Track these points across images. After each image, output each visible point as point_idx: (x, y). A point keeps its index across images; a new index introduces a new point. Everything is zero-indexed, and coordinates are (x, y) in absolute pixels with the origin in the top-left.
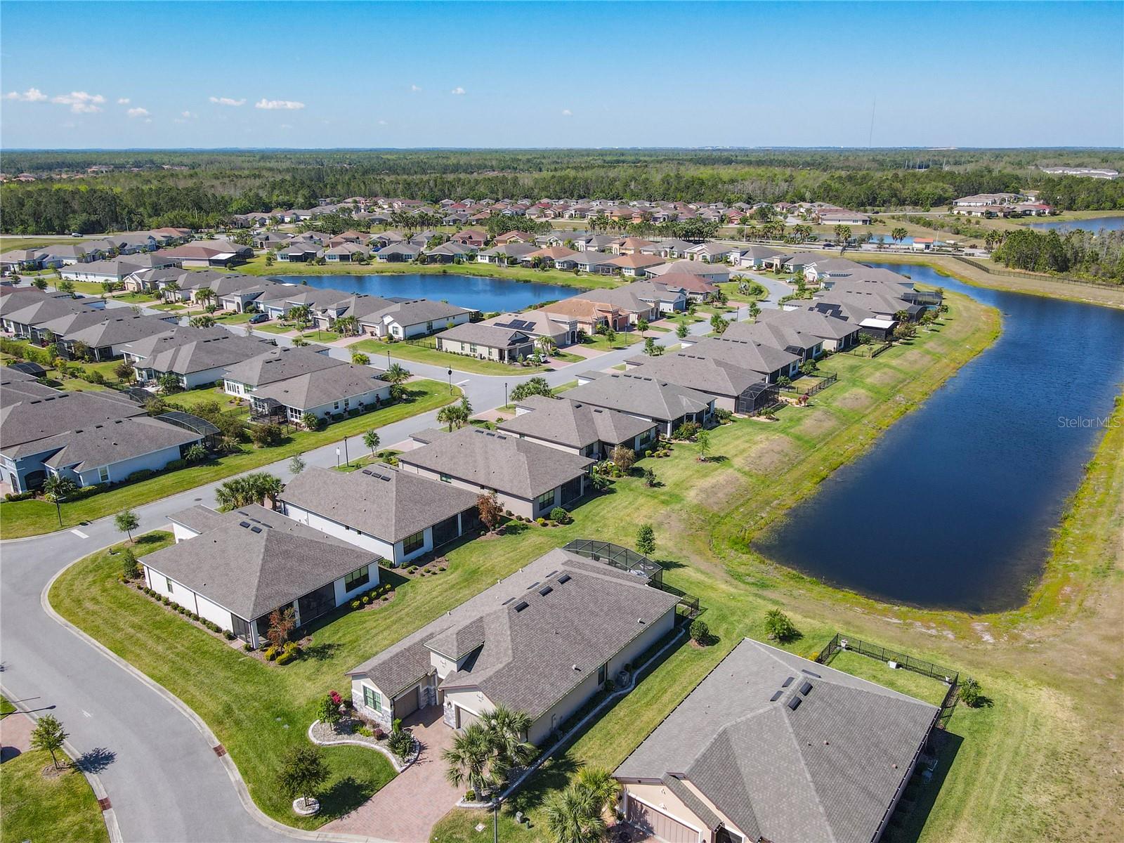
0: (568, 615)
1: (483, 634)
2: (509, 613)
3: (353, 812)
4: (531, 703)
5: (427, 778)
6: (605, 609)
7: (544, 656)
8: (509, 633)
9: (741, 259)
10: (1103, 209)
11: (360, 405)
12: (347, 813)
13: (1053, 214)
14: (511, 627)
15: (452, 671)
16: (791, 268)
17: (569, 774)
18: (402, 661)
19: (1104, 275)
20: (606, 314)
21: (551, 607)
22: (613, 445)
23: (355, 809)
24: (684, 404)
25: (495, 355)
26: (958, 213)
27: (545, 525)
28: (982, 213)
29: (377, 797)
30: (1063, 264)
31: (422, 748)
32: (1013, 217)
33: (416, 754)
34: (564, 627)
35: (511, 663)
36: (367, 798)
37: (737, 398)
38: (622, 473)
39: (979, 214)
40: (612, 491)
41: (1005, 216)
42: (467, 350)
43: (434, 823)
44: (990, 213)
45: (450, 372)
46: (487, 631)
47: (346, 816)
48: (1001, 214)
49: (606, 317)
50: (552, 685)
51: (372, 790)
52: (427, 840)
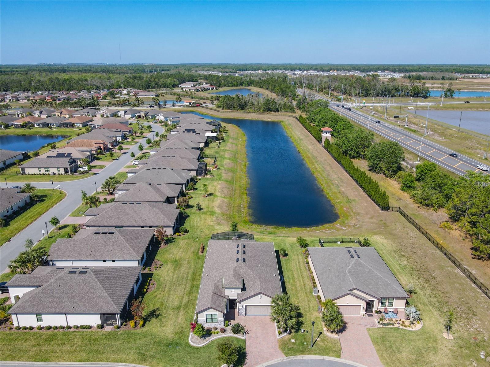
0: (256, 258)
1: (240, 275)
2: (243, 264)
3: (246, 360)
4: (277, 292)
5: (256, 336)
6: (262, 253)
7: (264, 275)
8: (250, 271)
9: (125, 115)
10: (230, 86)
11: (19, 208)
13: (217, 89)
14: (248, 269)
15: (238, 293)
16: (150, 116)
18: (216, 298)
19: (257, 109)
20: (99, 145)
21: (250, 257)
22: (174, 198)
23: (246, 358)
24: (184, 176)
25: (62, 171)
26: (185, 90)
27: (180, 235)
28: (194, 90)
29: (247, 350)
30: (243, 107)
32: (205, 91)
34: (259, 263)
36: (245, 353)
37: (197, 170)
38: (184, 208)
39: (193, 90)
40: (189, 216)
41: (202, 90)
42: (43, 171)
43: (277, 348)
44: (197, 90)
45: (52, 183)
47: (245, 362)
48: (201, 90)
49: (100, 146)
50: (275, 283)
51: (244, 349)
52: (282, 353)
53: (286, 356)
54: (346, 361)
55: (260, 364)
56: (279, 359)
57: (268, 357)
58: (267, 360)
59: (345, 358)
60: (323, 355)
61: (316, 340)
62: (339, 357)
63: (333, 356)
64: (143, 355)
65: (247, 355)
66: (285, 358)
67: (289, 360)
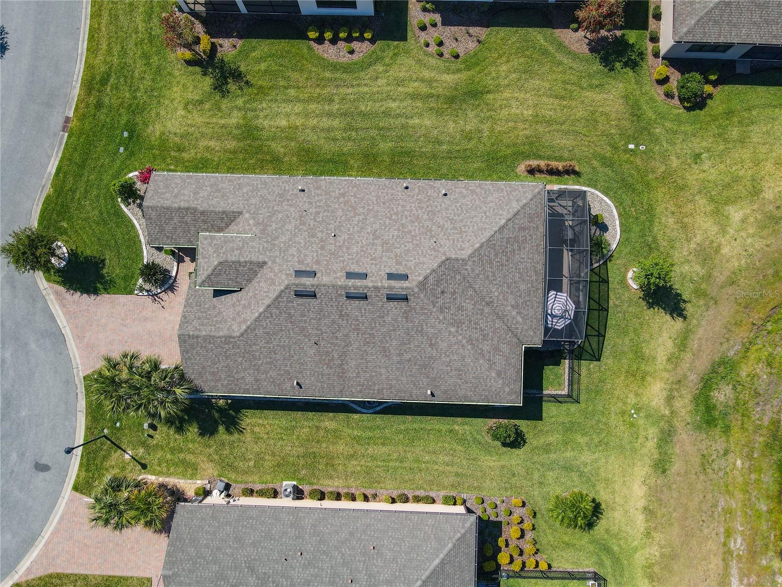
0: (353, 335)
1: (250, 281)
2: (282, 291)
3: (79, 293)
4: (219, 380)
5: (146, 319)
6: (407, 356)
7: (276, 354)
8: (261, 310)
12: (75, 290)
14: (269, 306)
17: (221, 429)
18: (189, 219)
21: (341, 316)
23: (82, 293)
29: (105, 298)
31: (172, 288)
33: (159, 291)
34: (332, 344)
35: (234, 338)
36: (96, 292)
46: (255, 283)
47: (72, 292)
50: (257, 380)
51: (105, 289)
52: (92, 370)
53: (84, 378)
54: (65, 501)
55: (68, 321)
56: (79, 361)
57: (86, 340)
58: (79, 338)
59: (71, 501)
60: (82, 455)
61: (125, 451)
62: (76, 488)
63: (78, 476)
64: (104, 81)
65: (93, 297)
66: (82, 375)
67: (77, 382)
